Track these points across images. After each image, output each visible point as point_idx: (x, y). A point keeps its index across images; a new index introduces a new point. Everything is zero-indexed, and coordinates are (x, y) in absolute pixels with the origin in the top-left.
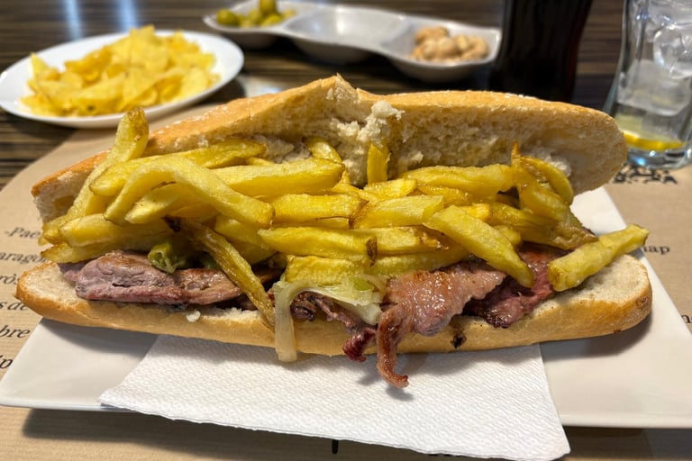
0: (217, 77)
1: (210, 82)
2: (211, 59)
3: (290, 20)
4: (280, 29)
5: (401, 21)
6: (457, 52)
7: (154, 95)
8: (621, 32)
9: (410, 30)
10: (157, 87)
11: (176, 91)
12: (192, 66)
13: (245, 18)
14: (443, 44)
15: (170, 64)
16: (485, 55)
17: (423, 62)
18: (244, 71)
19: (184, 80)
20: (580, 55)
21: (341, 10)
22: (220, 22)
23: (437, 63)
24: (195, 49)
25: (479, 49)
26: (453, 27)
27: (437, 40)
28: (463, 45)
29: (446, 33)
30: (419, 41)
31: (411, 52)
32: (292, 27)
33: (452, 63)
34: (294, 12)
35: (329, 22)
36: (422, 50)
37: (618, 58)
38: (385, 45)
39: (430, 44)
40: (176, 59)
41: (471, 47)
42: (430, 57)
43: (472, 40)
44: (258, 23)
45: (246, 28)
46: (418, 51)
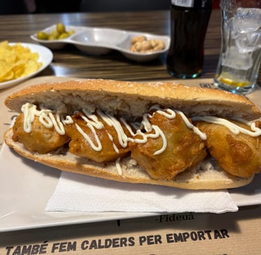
0: (41, 64)
1: (39, 67)
2: (37, 55)
3: (73, 36)
4: (68, 40)
5: (124, 34)
6: (151, 48)
7: (12, 74)
8: (220, 35)
9: (129, 38)
10: (14, 70)
11: (22, 72)
12: (29, 59)
13: (50, 36)
14: (145, 44)
15: (17, 59)
16: (163, 48)
17: (137, 53)
18: (54, 61)
19: (26, 66)
20: (205, 46)
21: (96, 30)
22: (39, 38)
23: (142, 53)
24: (28, 51)
25: (161, 45)
26: (148, 36)
27: (141, 42)
28: (153, 44)
29: (145, 39)
30: (134, 43)
31: (130, 48)
32: (74, 39)
33: (149, 53)
34: (74, 32)
35: (91, 36)
36: (135, 47)
37: (220, 47)
38: (118, 45)
39: (139, 45)
40: (20, 56)
41: (157, 45)
42: (139, 50)
43: (157, 41)
44: (57, 38)
45: (52, 40)
46: (133, 47)
